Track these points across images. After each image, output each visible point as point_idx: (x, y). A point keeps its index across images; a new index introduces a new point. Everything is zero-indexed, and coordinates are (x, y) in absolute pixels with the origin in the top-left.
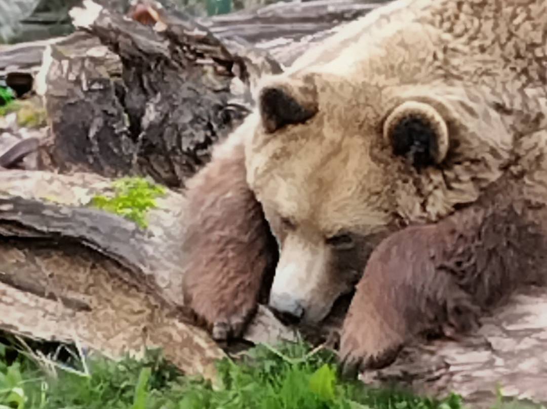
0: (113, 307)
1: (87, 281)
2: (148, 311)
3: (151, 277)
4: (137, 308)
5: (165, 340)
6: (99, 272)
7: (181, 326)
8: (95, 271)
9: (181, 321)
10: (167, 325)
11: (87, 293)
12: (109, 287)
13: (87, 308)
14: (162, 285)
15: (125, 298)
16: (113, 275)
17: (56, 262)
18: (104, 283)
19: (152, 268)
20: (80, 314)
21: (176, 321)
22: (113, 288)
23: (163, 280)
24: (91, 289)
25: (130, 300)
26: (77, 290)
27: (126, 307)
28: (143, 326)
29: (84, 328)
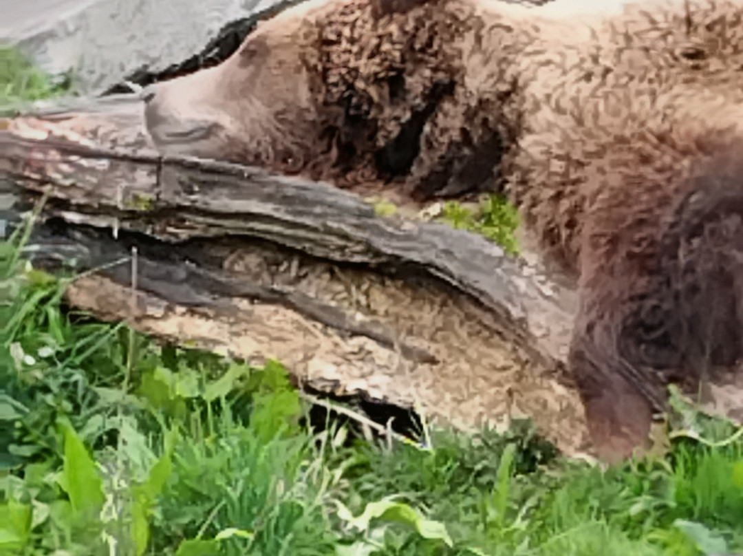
0: (468, 361)
1: (434, 324)
2: (517, 368)
3: (522, 321)
4: (501, 362)
5: (538, 407)
6: (452, 313)
7: (560, 390)
8: (445, 309)
9: (560, 383)
10: (541, 388)
11: (432, 339)
12: (463, 333)
13: (432, 361)
14: (538, 333)
15: (483, 349)
16: (469, 317)
17: (391, 296)
18: (457, 326)
19: (524, 309)
20: (424, 368)
21: (554, 383)
22: (470, 335)
23: (540, 327)
24: (439, 335)
25: (491, 351)
26: (420, 335)
27: (485, 362)
28: (507, 387)
29: (428, 388)
